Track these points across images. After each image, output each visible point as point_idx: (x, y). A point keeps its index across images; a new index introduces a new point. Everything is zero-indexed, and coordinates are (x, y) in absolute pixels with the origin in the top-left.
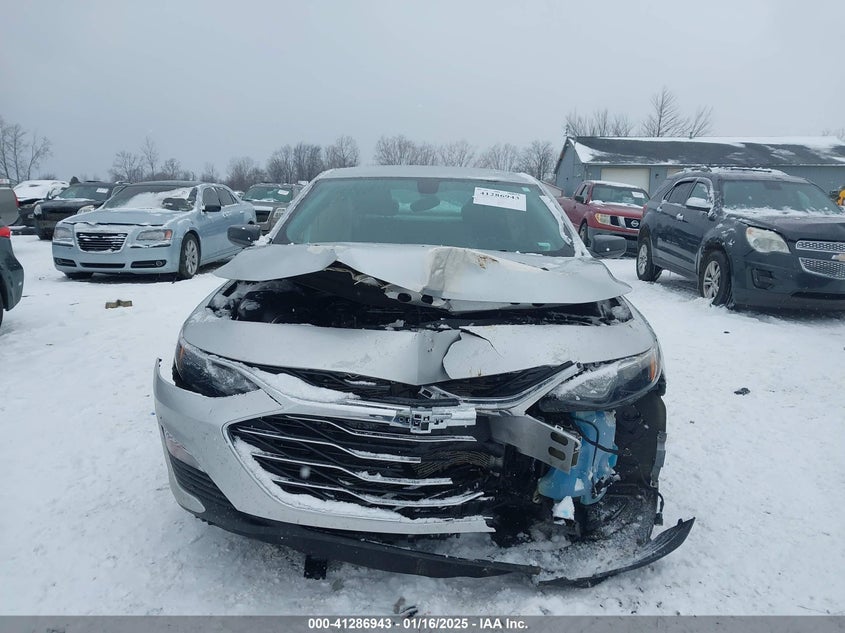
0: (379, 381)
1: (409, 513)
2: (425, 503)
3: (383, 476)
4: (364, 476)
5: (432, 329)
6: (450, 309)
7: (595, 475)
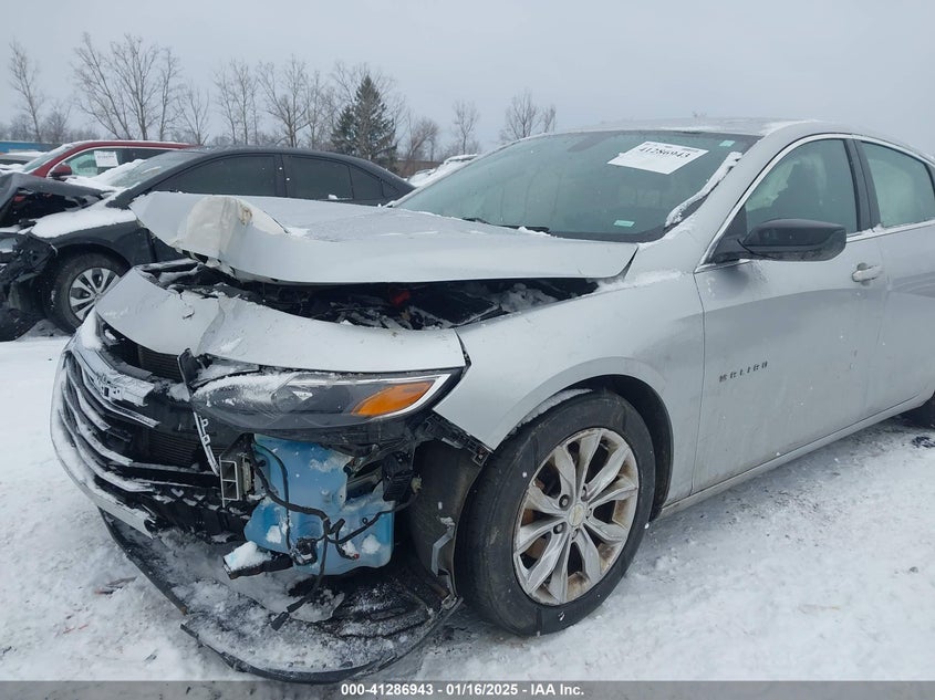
1: (99, 481)
2: (107, 477)
3: (93, 434)
4: (83, 428)
5: (200, 293)
6: (232, 275)
7: (292, 531)
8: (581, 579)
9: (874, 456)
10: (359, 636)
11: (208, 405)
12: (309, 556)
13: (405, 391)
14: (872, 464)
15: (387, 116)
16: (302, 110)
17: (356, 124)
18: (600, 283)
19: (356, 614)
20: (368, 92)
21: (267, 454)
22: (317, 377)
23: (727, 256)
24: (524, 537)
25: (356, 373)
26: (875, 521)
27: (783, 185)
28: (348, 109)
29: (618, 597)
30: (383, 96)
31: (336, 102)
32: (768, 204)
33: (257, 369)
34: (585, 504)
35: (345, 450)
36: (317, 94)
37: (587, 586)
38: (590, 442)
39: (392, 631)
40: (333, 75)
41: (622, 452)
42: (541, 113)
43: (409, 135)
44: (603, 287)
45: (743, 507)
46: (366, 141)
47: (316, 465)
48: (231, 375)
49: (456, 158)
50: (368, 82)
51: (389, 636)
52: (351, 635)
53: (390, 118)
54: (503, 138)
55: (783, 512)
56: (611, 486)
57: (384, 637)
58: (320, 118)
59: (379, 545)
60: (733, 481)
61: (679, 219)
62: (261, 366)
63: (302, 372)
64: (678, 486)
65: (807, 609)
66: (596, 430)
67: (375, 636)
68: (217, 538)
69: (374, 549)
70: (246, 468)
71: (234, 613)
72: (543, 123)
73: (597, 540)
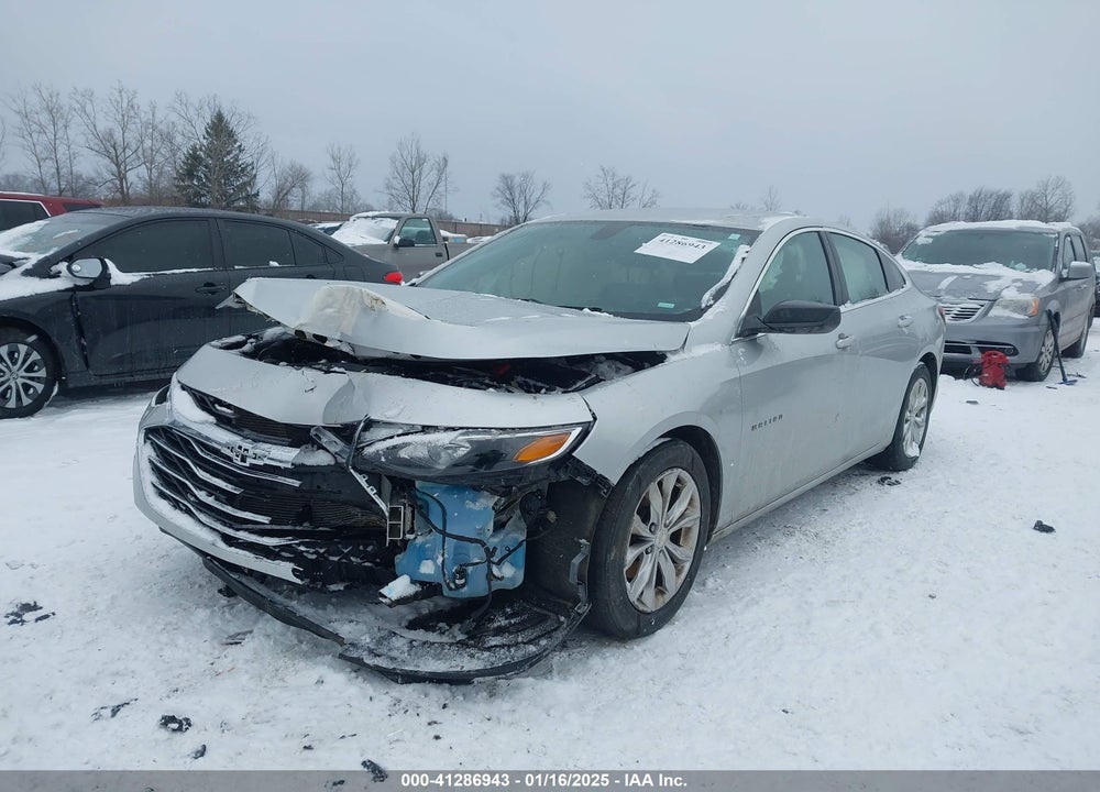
0: (237, 410)
1: (228, 540)
2: (242, 535)
3: (216, 499)
4: (202, 495)
5: (320, 369)
6: (352, 353)
7: (446, 561)
8: (662, 593)
9: (851, 494)
10: (503, 646)
11: (383, 459)
12: (463, 581)
13: (551, 442)
14: (850, 501)
15: (245, 158)
16: (134, 147)
17: (206, 167)
18: (668, 355)
19: (495, 629)
20: (220, 129)
21: (428, 499)
22: (479, 433)
23: (750, 331)
24: (631, 555)
25: (513, 429)
26: (864, 542)
27: (778, 271)
28: (194, 149)
29: (686, 609)
30: (240, 136)
31: (179, 139)
32: (771, 287)
33: (420, 428)
34: (666, 529)
35: (494, 492)
36: (154, 128)
37: (668, 597)
38: (670, 479)
39: (532, 637)
40: (174, 109)
41: (690, 489)
42: (432, 161)
43: (274, 182)
44: (671, 358)
45: (759, 539)
46: (220, 185)
47: (470, 505)
48: (398, 436)
49: (365, 214)
50: (220, 117)
51: (530, 642)
52: (496, 646)
53: (249, 160)
54: (389, 187)
55: (792, 541)
56: (682, 517)
57: (525, 644)
58: (159, 159)
59: (514, 569)
60: (757, 514)
61: (712, 302)
62: (423, 427)
63: (467, 430)
64: (724, 516)
65: (832, 603)
66: (675, 470)
67: (517, 644)
68: (333, 587)
69: (510, 573)
70: (409, 510)
71: (379, 642)
72: (435, 172)
73: (674, 560)
